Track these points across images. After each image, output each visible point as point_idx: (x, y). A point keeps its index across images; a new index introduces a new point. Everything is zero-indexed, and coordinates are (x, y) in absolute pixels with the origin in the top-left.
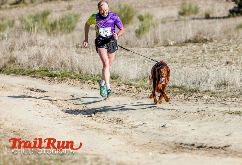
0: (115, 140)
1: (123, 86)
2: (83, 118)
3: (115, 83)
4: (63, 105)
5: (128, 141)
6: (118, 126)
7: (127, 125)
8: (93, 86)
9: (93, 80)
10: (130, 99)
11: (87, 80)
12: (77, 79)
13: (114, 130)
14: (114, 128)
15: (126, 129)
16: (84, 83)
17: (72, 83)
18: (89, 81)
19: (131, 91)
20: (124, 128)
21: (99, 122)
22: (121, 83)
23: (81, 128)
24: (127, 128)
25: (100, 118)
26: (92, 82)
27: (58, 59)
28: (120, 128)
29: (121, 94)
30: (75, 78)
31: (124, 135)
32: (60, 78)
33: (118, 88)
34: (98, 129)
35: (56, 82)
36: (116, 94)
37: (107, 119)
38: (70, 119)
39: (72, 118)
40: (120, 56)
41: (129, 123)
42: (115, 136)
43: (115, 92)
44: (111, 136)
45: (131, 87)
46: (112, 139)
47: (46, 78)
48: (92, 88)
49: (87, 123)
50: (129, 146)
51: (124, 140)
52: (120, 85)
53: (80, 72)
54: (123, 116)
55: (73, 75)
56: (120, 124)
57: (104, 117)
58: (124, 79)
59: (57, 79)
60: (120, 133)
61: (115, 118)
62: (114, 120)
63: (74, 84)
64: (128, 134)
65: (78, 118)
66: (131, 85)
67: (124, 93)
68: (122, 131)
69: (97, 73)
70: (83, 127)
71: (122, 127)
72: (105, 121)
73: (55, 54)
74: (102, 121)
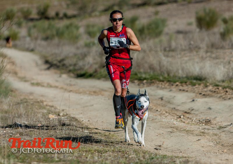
0: (204, 141)
1: (210, 88)
2: (173, 120)
3: (202, 85)
4: (152, 107)
5: (217, 142)
6: (206, 127)
7: (215, 126)
8: (181, 88)
9: (181, 83)
10: (217, 100)
11: (175, 82)
12: (165, 82)
13: (203, 131)
14: (203, 129)
15: (214, 130)
16: (173, 85)
17: (160, 86)
18: (177, 83)
19: (218, 92)
20: (212, 128)
21: (188, 123)
22: (208, 84)
23: (170, 130)
24: (215, 128)
25: (189, 119)
26: (179, 84)
27: (146, 62)
28: (208, 129)
29: (208, 95)
30: (163, 81)
31: (213, 136)
32: (149, 81)
33: (205, 90)
34: (187, 131)
35: (145, 86)
36: (204, 95)
37: (196, 121)
38: (160, 121)
39: (161, 120)
40: (206, 58)
41: (217, 124)
42: (204, 137)
43: (203, 93)
44: (200, 138)
45: (218, 88)
46: (201, 140)
47: (136, 81)
48: (180, 90)
49: (176, 125)
50: (218, 147)
51: (213, 142)
52: (207, 86)
53: (168, 75)
54: (211, 116)
55: (161, 78)
56: (209, 125)
57: (192, 119)
58: (211, 80)
59: (146, 82)
60: (208, 134)
61: (203, 119)
62: (203, 121)
63: (163, 87)
64: (216, 135)
65: (167, 120)
66: (217, 86)
67: (211, 94)
68: (211, 132)
69: (184, 76)
70: (172, 129)
71: (211, 128)
72: (194, 123)
73: (143, 58)
74: (190, 123)
